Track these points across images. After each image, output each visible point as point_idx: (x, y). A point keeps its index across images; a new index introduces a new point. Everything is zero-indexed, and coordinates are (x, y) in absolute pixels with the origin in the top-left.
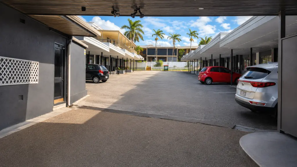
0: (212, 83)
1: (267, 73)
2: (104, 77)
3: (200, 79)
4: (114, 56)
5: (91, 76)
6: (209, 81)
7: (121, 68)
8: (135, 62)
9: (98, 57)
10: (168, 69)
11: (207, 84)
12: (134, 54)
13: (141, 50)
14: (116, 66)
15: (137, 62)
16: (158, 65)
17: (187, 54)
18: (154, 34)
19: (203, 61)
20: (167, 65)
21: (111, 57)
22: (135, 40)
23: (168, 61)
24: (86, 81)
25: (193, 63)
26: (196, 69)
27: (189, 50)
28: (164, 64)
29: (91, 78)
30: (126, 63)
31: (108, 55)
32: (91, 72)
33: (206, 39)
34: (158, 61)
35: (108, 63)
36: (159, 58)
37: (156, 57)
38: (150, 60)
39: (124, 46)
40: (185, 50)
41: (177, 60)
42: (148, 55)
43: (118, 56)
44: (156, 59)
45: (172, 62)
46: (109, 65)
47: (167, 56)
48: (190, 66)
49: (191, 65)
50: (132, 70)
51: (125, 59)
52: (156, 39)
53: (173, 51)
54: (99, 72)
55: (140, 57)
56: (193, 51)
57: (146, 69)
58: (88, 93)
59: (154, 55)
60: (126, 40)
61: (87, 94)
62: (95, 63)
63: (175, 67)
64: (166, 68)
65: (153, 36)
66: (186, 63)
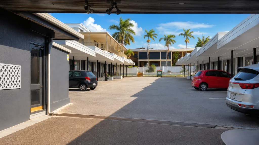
0: (208, 89)
1: (256, 74)
2: (91, 84)
3: (193, 84)
4: (102, 61)
5: (78, 84)
6: (204, 87)
7: (109, 74)
8: (125, 68)
9: (83, 62)
10: (162, 74)
11: (201, 90)
12: (123, 59)
13: (132, 54)
14: (105, 72)
15: (127, 67)
16: (151, 70)
17: (182, 58)
18: (146, 36)
19: (201, 65)
20: (160, 70)
21: (98, 62)
22: (125, 43)
23: (161, 66)
24: (69, 89)
25: (190, 67)
26: (192, 74)
27: (185, 53)
28: (157, 69)
29: (78, 86)
30: (115, 68)
31: (94, 60)
32: (77, 79)
33: (203, 40)
34: (151, 66)
35: (96, 69)
36: (151, 63)
37: (148, 61)
38: (142, 65)
39: (112, 50)
40: (180, 53)
41: (172, 64)
42: (139, 59)
43: (106, 61)
44: (148, 64)
45: (165, 67)
46: (97, 71)
47: (160, 60)
48: (185, 71)
49: (187, 69)
50: (121, 76)
51: (114, 63)
52: (148, 42)
53: (167, 54)
54: (85, 79)
55: (130, 62)
56: (188, 54)
57: (137, 75)
58: (71, 100)
59: (146, 59)
60: (114, 42)
61: (70, 102)
62: (81, 70)
63: (169, 72)
64: (160, 73)
65: (144, 37)
66: (182, 67)
